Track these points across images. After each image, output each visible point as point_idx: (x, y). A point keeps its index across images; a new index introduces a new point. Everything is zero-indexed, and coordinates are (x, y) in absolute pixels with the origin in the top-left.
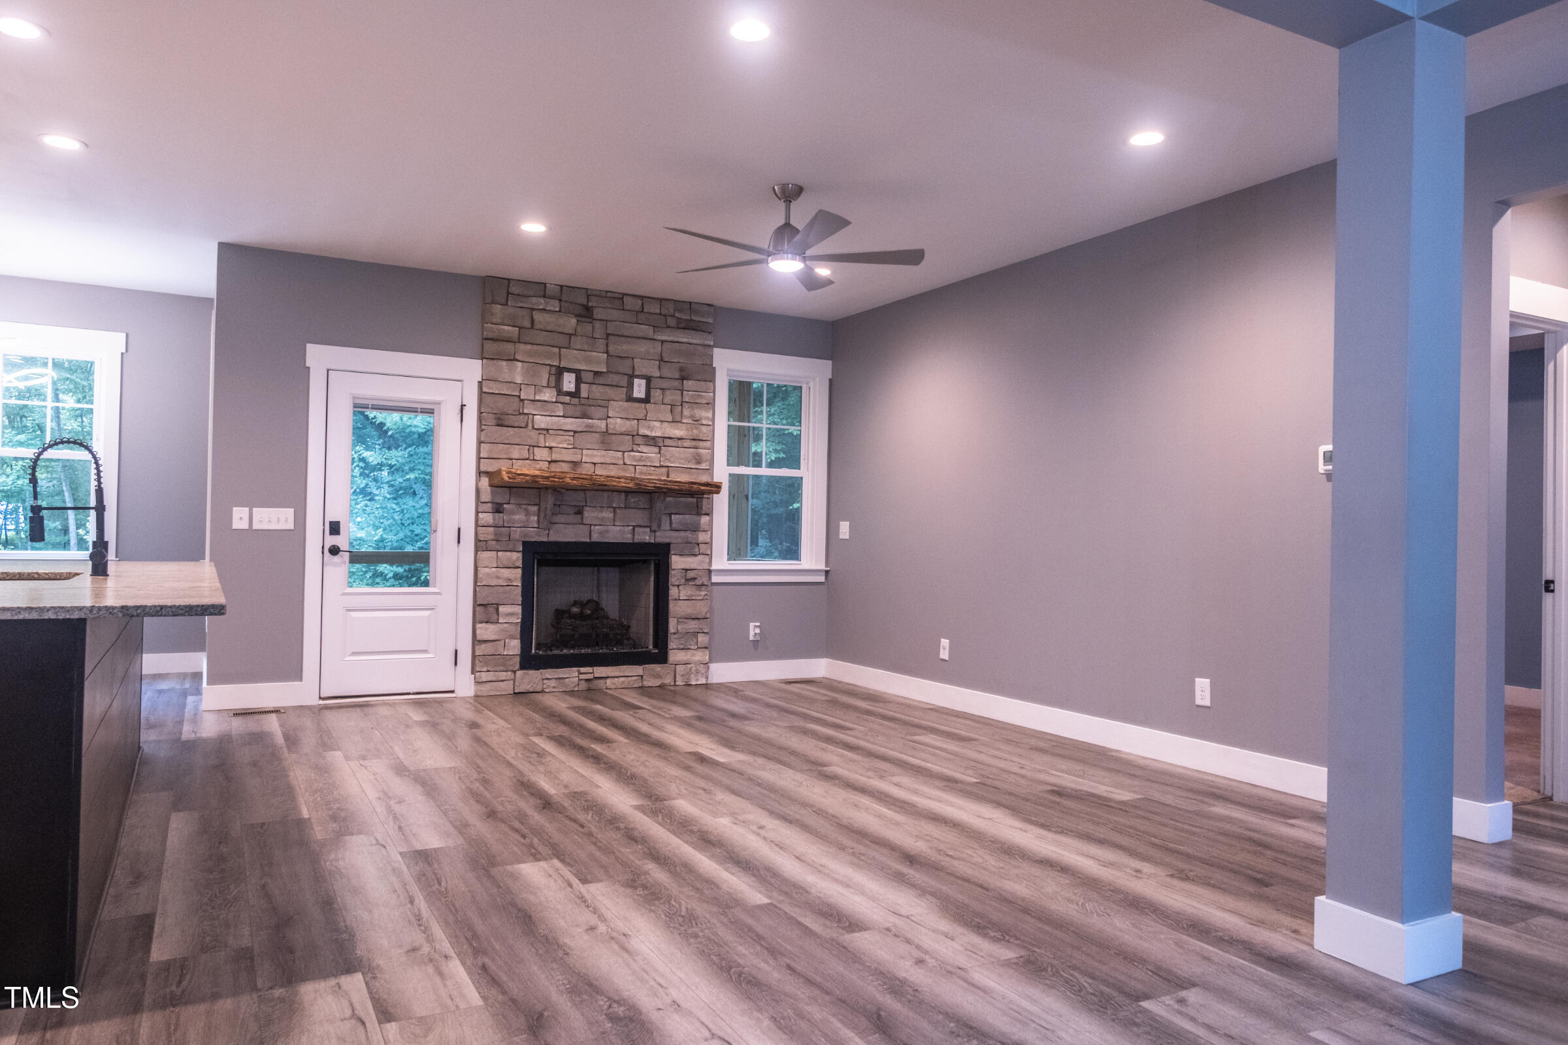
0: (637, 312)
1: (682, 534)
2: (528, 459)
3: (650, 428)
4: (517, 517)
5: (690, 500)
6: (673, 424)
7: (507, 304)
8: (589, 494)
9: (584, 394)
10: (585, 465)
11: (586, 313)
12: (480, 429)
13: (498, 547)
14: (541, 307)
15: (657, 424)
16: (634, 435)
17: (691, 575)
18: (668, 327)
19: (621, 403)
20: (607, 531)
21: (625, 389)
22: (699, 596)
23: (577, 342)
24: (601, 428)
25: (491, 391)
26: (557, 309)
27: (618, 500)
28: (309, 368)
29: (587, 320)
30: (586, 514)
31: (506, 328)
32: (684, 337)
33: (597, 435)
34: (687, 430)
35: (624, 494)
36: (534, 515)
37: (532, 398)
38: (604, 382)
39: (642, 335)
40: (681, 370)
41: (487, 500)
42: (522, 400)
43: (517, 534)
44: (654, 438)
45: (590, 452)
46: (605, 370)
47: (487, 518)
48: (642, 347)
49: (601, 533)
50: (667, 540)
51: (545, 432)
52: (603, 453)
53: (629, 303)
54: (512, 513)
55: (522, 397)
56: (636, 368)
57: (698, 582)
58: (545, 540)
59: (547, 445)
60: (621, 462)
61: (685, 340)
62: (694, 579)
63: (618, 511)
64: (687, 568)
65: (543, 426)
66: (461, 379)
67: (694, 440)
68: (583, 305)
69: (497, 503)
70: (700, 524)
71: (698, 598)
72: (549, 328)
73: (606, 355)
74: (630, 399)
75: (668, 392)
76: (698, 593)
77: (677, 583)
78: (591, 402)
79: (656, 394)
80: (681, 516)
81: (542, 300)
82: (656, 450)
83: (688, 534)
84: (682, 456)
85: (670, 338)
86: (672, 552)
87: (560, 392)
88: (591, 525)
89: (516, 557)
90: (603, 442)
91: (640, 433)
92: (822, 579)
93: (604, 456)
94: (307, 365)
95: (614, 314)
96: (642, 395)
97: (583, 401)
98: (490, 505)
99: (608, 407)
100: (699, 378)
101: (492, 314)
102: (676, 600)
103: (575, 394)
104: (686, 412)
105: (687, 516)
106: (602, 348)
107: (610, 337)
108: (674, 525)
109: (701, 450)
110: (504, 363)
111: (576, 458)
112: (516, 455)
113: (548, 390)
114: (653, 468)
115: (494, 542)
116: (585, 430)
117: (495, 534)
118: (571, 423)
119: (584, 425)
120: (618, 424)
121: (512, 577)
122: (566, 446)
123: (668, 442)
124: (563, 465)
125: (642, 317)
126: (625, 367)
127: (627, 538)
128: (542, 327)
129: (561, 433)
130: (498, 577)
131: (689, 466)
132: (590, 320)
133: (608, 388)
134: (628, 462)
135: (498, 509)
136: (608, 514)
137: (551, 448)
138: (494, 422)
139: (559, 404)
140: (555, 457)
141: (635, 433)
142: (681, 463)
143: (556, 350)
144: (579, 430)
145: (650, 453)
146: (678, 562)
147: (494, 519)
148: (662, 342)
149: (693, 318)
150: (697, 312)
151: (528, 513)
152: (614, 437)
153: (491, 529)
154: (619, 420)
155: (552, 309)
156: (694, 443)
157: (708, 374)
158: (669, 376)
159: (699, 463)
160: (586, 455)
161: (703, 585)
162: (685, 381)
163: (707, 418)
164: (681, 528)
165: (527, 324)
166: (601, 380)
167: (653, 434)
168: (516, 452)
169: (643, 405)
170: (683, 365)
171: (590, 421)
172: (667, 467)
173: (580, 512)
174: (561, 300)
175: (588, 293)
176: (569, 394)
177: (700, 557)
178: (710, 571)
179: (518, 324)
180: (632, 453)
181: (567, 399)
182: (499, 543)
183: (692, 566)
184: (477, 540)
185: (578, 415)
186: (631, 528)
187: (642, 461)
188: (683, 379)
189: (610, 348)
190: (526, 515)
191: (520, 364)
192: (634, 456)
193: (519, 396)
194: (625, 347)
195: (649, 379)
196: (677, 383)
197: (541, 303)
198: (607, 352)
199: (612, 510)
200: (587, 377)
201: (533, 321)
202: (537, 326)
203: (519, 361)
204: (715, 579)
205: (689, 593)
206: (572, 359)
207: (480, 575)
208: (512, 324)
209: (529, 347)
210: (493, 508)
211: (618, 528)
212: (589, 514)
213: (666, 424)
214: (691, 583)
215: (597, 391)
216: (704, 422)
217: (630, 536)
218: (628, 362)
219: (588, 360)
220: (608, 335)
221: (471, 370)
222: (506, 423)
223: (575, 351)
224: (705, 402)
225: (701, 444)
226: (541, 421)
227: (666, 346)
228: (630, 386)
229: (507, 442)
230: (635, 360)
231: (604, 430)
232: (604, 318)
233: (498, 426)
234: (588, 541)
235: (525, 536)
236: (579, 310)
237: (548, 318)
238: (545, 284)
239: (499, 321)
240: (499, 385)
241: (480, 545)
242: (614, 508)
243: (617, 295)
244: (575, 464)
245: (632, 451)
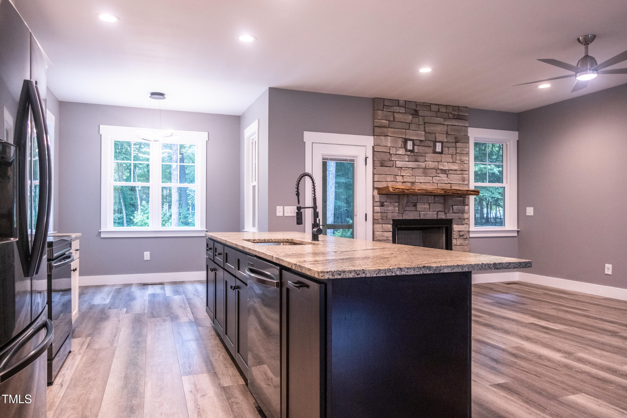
0: (437, 112)
1: (457, 214)
2: (393, 181)
3: (444, 166)
4: (390, 208)
5: (461, 198)
6: (453, 163)
7: (383, 110)
8: (419, 197)
9: (416, 151)
10: (417, 183)
11: (415, 113)
12: (374, 168)
13: (382, 222)
14: (397, 111)
15: (446, 164)
16: (436, 169)
17: (462, 233)
18: (449, 118)
19: (431, 154)
20: (427, 214)
21: (432, 148)
22: (465, 243)
23: (413, 127)
24: (423, 166)
25: (378, 150)
26: (404, 112)
27: (431, 199)
28: (305, 142)
29: (416, 116)
30: (418, 206)
31: (384, 121)
32: (456, 123)
33: (421, 169)
34: (459, 166)
35: (433, 197)
36: (397, 207)
37: (395, 153)
38: (424, 145)
39: (439, 122)
40: (456, 138)
41: (378, 201)
42: (391, 154)
43: (390, 216)
44: (445, 170)
45: (419, 177)
46: (424, 139)
47: (378, 209)
48: (439, 128)
49: (424, 215)
50: (451, 218)
51: (400, 169)
52: (424, 178)
53: (434, 108)
54: (388, 206)
55: (391, 153)
56: (437, 138)
57: (465, 237)
58: (401, 218)
59: (401, 174)
60: (432, 182)
61: (456, 124)
62: (463, 235)
63: (431, 204)
64: (460, 230)
65: (400, 166)
66: (365, 145)
67: (462, 170)
68: (414, 110)
69: (382, 202)
70: (465, 210)
71: (465, 244)
72: (401, 121)
73: (424, 132)
74: (435, 152)
75: (450, 149)
76: (465, 242)
77: (456, 238)
78: (419, 154)
79: (446, 150)
80: (457, 206)
81: (398, 108)
82: (446, 176)
83: (460, 215)
84: (457, 178)
85: (451, 124)
86: (454, 223)
87: (406, 150)
88: (420, 211)
89: (390, 227)
90: (424, 173)
91: (439, 168)
92: (516, 234)
93: (425, 179)
94: (304, 141)
95: (427, 113)
96: (440, 150)
97: (415, 154)
98: (379, 203)
99: (425, 157)
100: (462, 142)
101: (378, 115)
102: (455, 245)
103: (412, 151)
104: (458, 158)
105: (460, 206)
106: (423, 129)
107: (426, 124)
108: (454, 211)
109: (465, 175)
110: (383, 137)
111: (413, 180)
112: (389, 179)
113: (401, 149)
114: (445, 184)
115: (381, 220)
116: (417, 167)
117: (381, 216)
118: (411, 164)
119: (416, 165)
120: (431, 164)
121: (388, 236)
122: (409, 175)
123: (451, 172)
124: (408, 183)
125: (439, 114)
126: (432, 137)
127: (435, 217)
128: (398, 120)
129: (407, 169)
130: (383, 236)
131: (460, 183)
132: (417, 116)
133: (425, 147)
134: (435, 182)
135: (382, 205)
136: (427, 206)
137: (403, 176)
138: (379, 165)
139: (406, 156)
140: (405, 180)
141: (437, 168)
142: (456, 182)
143: (404, 131)
144: (414, 167)
145: (443, 176)
146: (456, 228)
147: (381, 210)
148: (447, 125)
149: (460, 114)
150: (461, 111)
151: (394, 207)
152: (428, 170)
153: (380, 214)
154: (430, 162)
155: (402, 112)
156: (461, 172)
157: (466, 140)
158: (451, 141)
159: (464, 181)
160: (417, 179)
161: (467, 238)
163: (467, 160)
164: (457, 212)
165: (392, 119)
166: (422, 144)
167: (445, 168)
168: (389, 178)
169: (440, 155)
170: (456, 136)
171: (419, 163)
172: (451, 183)
173: (415, 205)
174: (405, 108)
175: (417, 104)
176: (410, 151)
177: (465, 225)
178: (469, 232)
179: (388, 119)
180: (436, 178)
181: (409, 153)
182: (383, 220)
183: (462, 230)
184: (374, 219)
185: (414, 161)
186: (436, 212)
187: (441, 181)
188: (456, 142)
189: (426, 129)
190: (393, 207)
191: (389, 138)
192: (437, 179)
193: (390, 153)
194: (432, 128)
195: (442, 143)
196: (454, 144)
197: (397, 109)
198: (425, 131)
199: (428, 204)
200: (417, 143)
201: (394, 118)
202: (396, 120)
203: (389, 136)
204: (471, 235)
205: (461, 242)
206: (411, 135)
207: (376, 235)
208: (386, 119)
209: (393, 130)
210: (380, 204)
211: (431, 212)
212: (419, 206)
213: (449, 164)
214: (461, 237)
215: (421, 149)
216: (466, 162)
217: (436, 216)
218: (433, 135)
219: (417, 135)
220: (425, 123)
221: (369, 141)
222: (385, 165)
223: (412, 131)
224: (466, 153)
225: (465, 172)
226: (399, 164)
227: (449, 127)
228: (435, 146)
229: (385, 174)
230: (436, 134)
231: (424, 167)
232: (423, 115)
233: (381, 166)
234: (419, 218)
235: (393, 217)
236: (413, 112)
237: (400, 116)
238: (399, 100)
239: (380, 118)
240: (382, 148)
241: (375, 221)
242: (429, 203)
243: (428, 104)
244: (413, 183)
245: (436, 176)
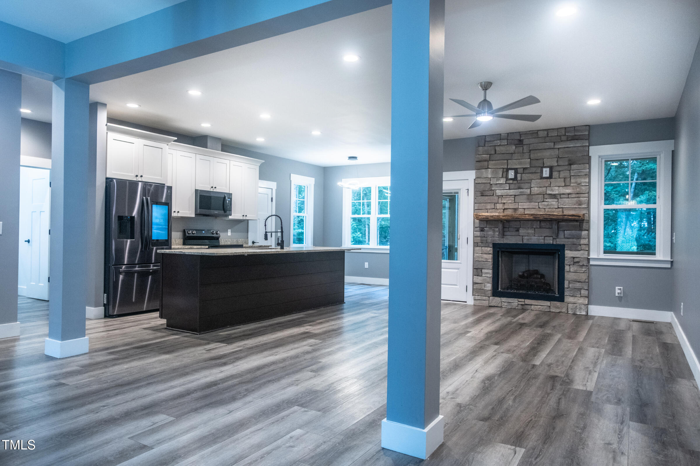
0: (545, 137)
1: (571, 240)
2: (494, 209)
3: (552, 190)
4: (490, 233)
5: (576, 223)
6: (565, 187)
7: (485, 146)
8: (522, 222)
9: (519, 178)
10: (520, 210)
11: (519, 143)
12: (475, 198)
13: (482, 245)
14: (499, 144)
15: (557, 188)
16: (544, 194)
17: (576, 260)
18: (562, 141)
19: (537, 180)
20: (531, 239)
21: (539, 174)
22: (581, 270)
23: (515, 156)
24: (527, 192)
25: (478, 182)
26: (506, 144)
27: (536, 224)
29: (520, 146)
30: (520, 231)
31: (484, 156)
32: (571, 144)
33: (525, 196)
34: (573, 189)
35: (539, 222)
36: (497, 232)
37: (496, 183)
38: (529, 172)
39: (548, 147)
40: (569, 160)
41: (477, 226)
42: (492, 184)
43: (490, 240)
44: (555, 195)
45: (522, 204)
46: (529, 167)
47: (478, 234)
48: (547, 153)
49: (528, 240)
50: (562, 243)
51: (502, 197)
52: (528, 204)
53: (541, 134)
54: (488, 231)
55: (491, 183)
56: (545, 163)
57: (581, 264)
58: (502, 242)
59: (502, 202)
60: (537, 207)
61: (572, 146)
62: (578, 262)
63: (536, 229)
64: (574, 256)
65: (500, 194)
66: (467, 179)
67: (577, 194)
68: (519, 140)
69: (481, 228)
70: (581, 235)
71: (581, 272)
72: (502, 152)
73: (529, 160)
74: (542, 178)
75: (561, 172)
76: (581, 269)
77: (568, 264)
78: (522, 181)
79: (555, 174)
80: (570, 231)
81: (499, 141)
82: (556, 200)
83: (575, 240)
84: (570, 202)
85: (563, 146)
86: (565, 249)
87: (507, 179)
88: (523, 236)
89: (490, 250)
90: (528, 199)
91: (547, 193)
92: (668, 265)
93: (529, 205)
95: (532, 141)
96: (548, 175)
97: (519, 182)
98: (478, 228)
99: (531, 183)
100: (580, 163)
101: (479, 151)
102: (568, 272)
103: (515, 179)
104: (572, 181)
105: (573, 232)
106: (527, 157)
107: (531, 151)
108: (565, 236)
109: (582, 199)
110: (484, 170)
111: (516, 207)
112: (489, 207)
113: (502, 179)
114: (554, 209)
115: (481, 243)
116: (519, 194)
117: (481, 240)
118: (512, 192)
119: (519, 192)
120: (535, 190)
121: (488, 258)
122: (511, 202)
123: (562, 196)
124: (510, 210)
125: (548, 139)
126: (539, 163)
127: (542, 241)
128: (499, 153)
129: (508, 196)
130: (482, 258)
131: (575, 207)
132: (522, 145)
133: (530, 174)
134: (541, 207)
135: (482, 230)
136: (531, 231)
137: (504, 203)
138: (480, 195)
139: (507, 184)
140: (506, 207)
141: (544, 193)
142: (570, 206)
143: (506, 161)
144: (517, 194)
145: (553, 202)
146: (569, 254)
147: (480, 234)
148: (559, 149)
149: (576, 134)
152: (534, 196)
153: (479, 238)
154: (536, 188)
155: (504, 144)
156: (577, 195)
157: (586, 160)
158: (562, 164)
159: (580, 205)
160: (520, 205)
161: (583, 265)
162: (572, 166)
163: (586, 182)
164: (569, 237)
165: (493, 153)
166: (527, 171)
167: (554, 193)
168: (489, 206)
169: (549, 180)
170: (570, 158)
171: (522, 190)
172: (563, 208)
173: (518, 230)
174: (508, 140)
175: (520, 134)
176: (511, 179)
177: (582, 252)
178: (589, 259)
179: (489, 153)
180: (543, 203)
181: (511, 181)
182: (483, 244)
183: (577, 256)
184: (474, 243)
185: (515, 188)
186: (543, 237)
187: (549, 206)
188: (570, 165)
189: (532, 156)
190: (493, 232)
191: (490, 170)
192: (544, 204)
193: (490, 183)
194: (539, 155)
195: (551, 168)
196: (566, 167)
197: (498, 142)
198: (530, 159)
200: (520, 171)
201: (495, 151)
202: (497, 153)
203: (489, 168)
204: (592, 263)
205: (576, 269)
206: (513, 164)
207: (475, 257)
208: (487, 154)
209: (494, 162)
210: (480, 229)
211: (536, 237)
212: (522, 231)
213: (561, 188)
214: (577, 264)
215: (525, 176)
216: (583, 184)
218: (541, 161)
219: (521, 163)
220: (530, 150)
221: (471, 175)
222: (485, 195)
223: (515, 160)
224: (584, 174)
225: (582, 195)
226: (499, 192)
227: (561, 150)
228: (542, 172)
229: (485, 202)
230: (544, 160)
231: (529, 193)
232: (528, 143)
233: (481, 196)
234: (522, 243)
235: (493, 241)
236: (516, 142)
237: (502, 148)
238: (501, 134)
239: (482, 153)
240: (482, 179)
241: (476, 245)
242: (535, 228)
243: (534, 132)
244: (515, 210)
245: (543, 201)
